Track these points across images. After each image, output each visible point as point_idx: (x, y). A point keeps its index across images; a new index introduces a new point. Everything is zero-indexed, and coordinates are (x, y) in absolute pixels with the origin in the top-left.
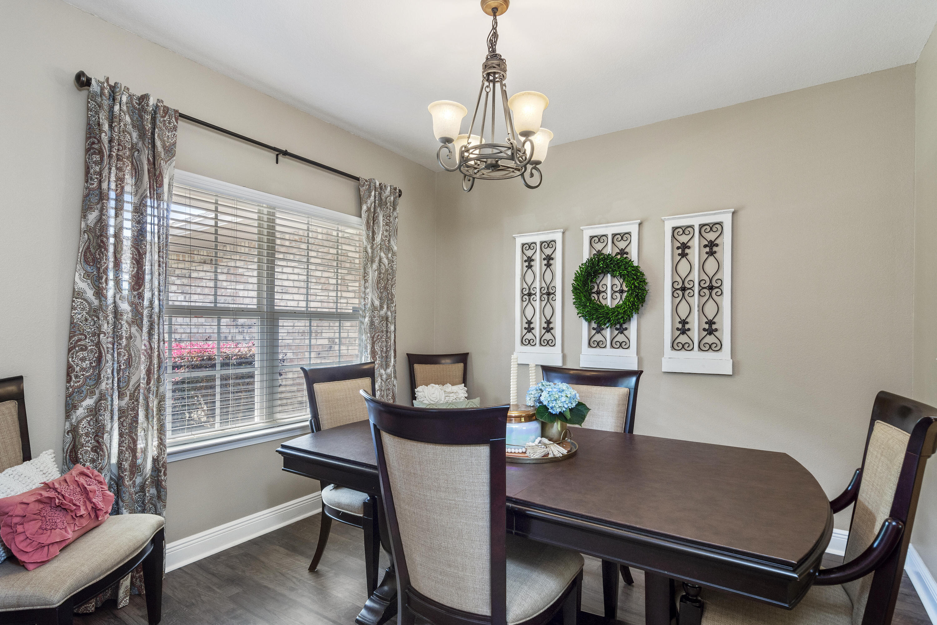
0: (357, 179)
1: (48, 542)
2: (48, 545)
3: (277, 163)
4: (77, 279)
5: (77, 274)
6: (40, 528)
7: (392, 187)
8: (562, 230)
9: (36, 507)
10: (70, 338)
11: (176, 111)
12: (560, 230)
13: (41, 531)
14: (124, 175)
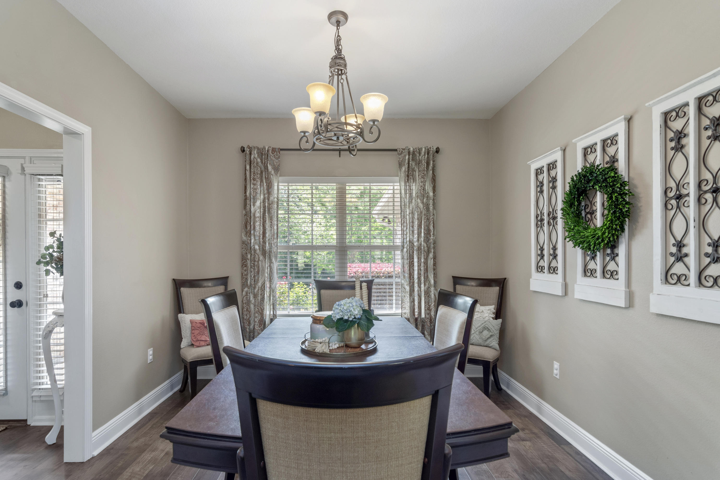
0: (396, 150)
1: (200, 339)
2: (200, 340)
3: (340, 157)
4: (243, 236)
5: (243, 234)
6: (199, 333)
7: (426, 148)
8: (559, 148)
9: (199, 325)
10: (242, 261)
11: (279, 149)
12: (557, 149)
13: (199, 334)
14: (257, 186)
